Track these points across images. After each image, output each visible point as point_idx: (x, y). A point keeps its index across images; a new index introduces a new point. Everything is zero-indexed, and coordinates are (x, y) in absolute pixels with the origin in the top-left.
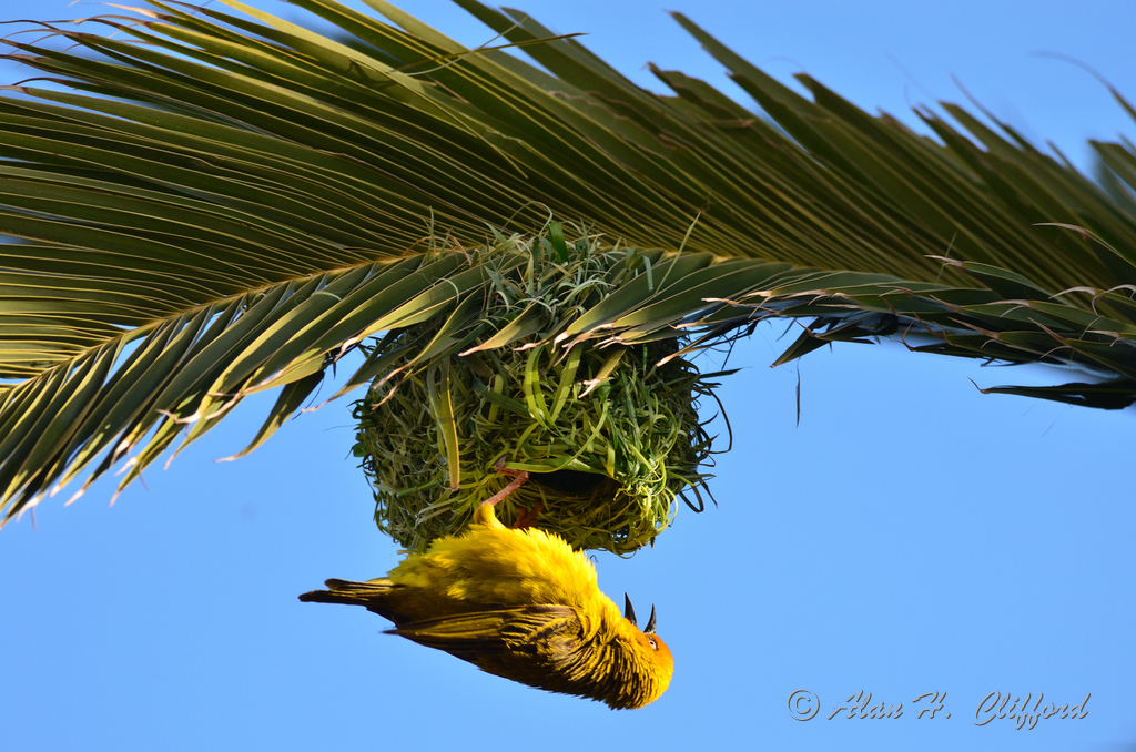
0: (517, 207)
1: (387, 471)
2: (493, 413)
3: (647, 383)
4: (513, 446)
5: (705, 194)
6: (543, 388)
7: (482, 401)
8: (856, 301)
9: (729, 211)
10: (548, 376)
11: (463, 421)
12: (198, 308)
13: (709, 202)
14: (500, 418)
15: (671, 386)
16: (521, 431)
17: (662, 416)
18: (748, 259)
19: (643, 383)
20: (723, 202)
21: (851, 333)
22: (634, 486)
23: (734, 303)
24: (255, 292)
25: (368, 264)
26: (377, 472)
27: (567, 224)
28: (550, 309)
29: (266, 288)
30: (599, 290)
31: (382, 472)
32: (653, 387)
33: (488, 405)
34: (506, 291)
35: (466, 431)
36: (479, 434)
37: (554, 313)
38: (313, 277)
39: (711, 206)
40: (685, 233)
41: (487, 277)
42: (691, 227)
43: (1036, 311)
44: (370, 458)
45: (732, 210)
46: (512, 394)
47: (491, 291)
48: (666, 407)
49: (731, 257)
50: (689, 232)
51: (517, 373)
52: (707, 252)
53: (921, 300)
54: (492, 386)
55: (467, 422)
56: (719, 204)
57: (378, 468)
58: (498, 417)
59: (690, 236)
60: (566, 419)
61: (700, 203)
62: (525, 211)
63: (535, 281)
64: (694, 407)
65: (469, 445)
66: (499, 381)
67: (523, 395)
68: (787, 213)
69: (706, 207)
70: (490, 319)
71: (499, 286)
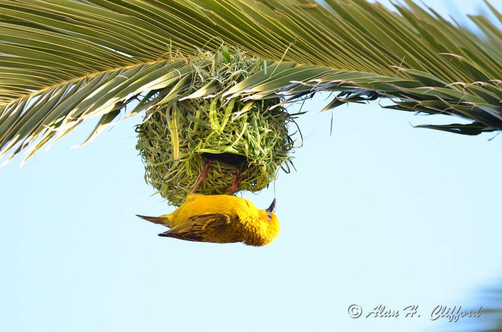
0: (208, 39)
1: (150, 156)
2: (195, 127)
3: (264, 116)
4: (204, 141)
5: (294, 37)
6: (218, 116)
7: (191, 122)
8: (358, 85)
9: (305, 44)
10: (220, 111)
11: (182, 131)
12: (65, 83)
13: (296, 40)
14: (199, 130)
15: (275, 118)
16: (208, 135)
17: (271, 130)
18: (312, 65)
19: (262, 116)
20: (302, 40)
21: (357, 99)
22: (257, 161)
23: (305, 84)
24: (91, 76)
25: (142, 64)
26: (146, 157)
27: (231, 48)
28: (221, 82)
29: (96, 74)
30: (244, 75)
31: (148, 157)
32: (267, 117)
33: (193, 123)
34: (202, 75)
35: (184, 135)
36: (189, 136)
37: (223, 84)
38: (117, 69)
39: (297, 42)
40: (284, 53)
41: (194, 69)
42: (287, 50)
43: (439, 92)
44: (143, 151)
45: (306, 44)
46: (204, 119)
47: (195, 75)
48: (272, 126)
49: (305, 64)
50: (285, 52)
51: (206, 110)
52: (293, 62)
53: (387, 85)
54: (195, 115)
55: (184, 131)
56: (300, 41)
57: (146, 155)
58: (197, 129)
59: (286, 54)
60: (227, 130)
61: (291, 40)
62: (211, 41)
63: (215, 71)
64: (286, 127)
65: (185, 142)
66: (198, 113)
67: (208, 119)
68: (331, 46)
69: (294, 42)
70: (195, 87)
71: (199, 73)
